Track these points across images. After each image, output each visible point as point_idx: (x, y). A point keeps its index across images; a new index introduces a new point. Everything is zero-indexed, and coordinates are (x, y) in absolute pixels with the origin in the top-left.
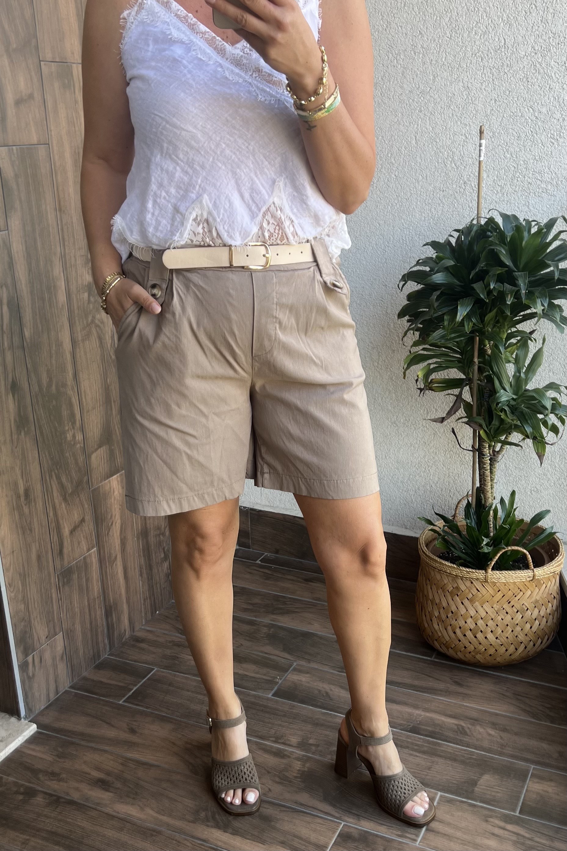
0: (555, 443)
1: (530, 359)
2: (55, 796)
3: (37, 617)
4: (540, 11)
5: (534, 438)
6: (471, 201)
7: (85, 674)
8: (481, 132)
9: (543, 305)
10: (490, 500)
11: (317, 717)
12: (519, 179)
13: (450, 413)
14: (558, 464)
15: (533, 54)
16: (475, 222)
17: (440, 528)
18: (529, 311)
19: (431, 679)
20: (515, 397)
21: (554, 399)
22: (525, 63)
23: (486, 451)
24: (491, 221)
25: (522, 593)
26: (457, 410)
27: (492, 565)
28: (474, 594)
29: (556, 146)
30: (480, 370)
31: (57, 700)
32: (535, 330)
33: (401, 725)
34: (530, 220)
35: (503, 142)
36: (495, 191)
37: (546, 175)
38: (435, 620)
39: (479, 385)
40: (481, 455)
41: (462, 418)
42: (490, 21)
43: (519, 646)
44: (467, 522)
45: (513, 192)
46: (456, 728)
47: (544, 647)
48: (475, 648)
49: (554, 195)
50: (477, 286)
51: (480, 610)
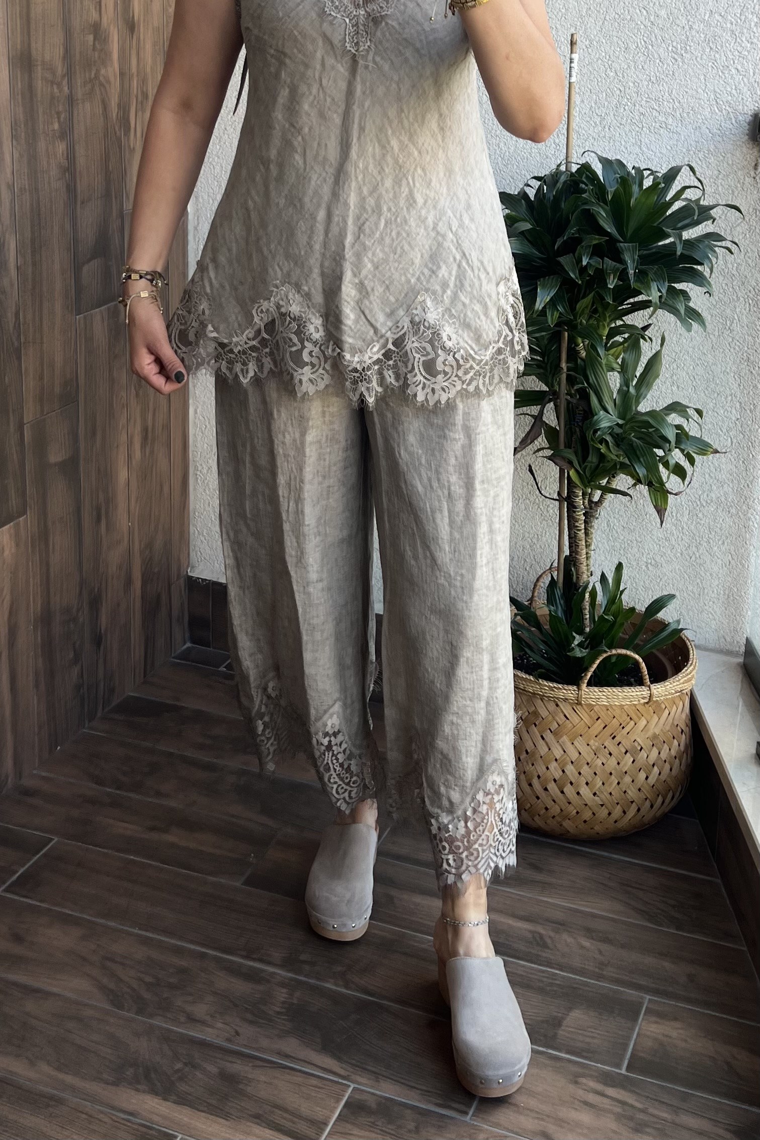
0: (681, 492)
1: (644, 366)
5: (650, 484)
6: (558, 135)
8: (573, 43)
9: (659, 291)
10: (585, 576)
12: (626, 108)
14: (687, 524)
16: (563, 168)
18: (639, 298)
20: (620, 422)
21: (678, 427)
23: (579, 501)
24: (585, 168)
25: (632, 723)
26: (536, 438)
27: (588, 677)
28: (561, 723)
29: (681, 64)
30: (571, 381)
32: (650, 325)
34: (643, 167)
35: (604, 54)
36: (592, 122)
37: (665, 103)
39: (568, 402)
40: (572, 507)
41: (542, 449)
43: (629, 807)
44: (550, 611)
45: (619, 125)
46: (530, 936)
47: (667, 810)
48: (561, 810)
49: (677, 133)
51: (570, 749)
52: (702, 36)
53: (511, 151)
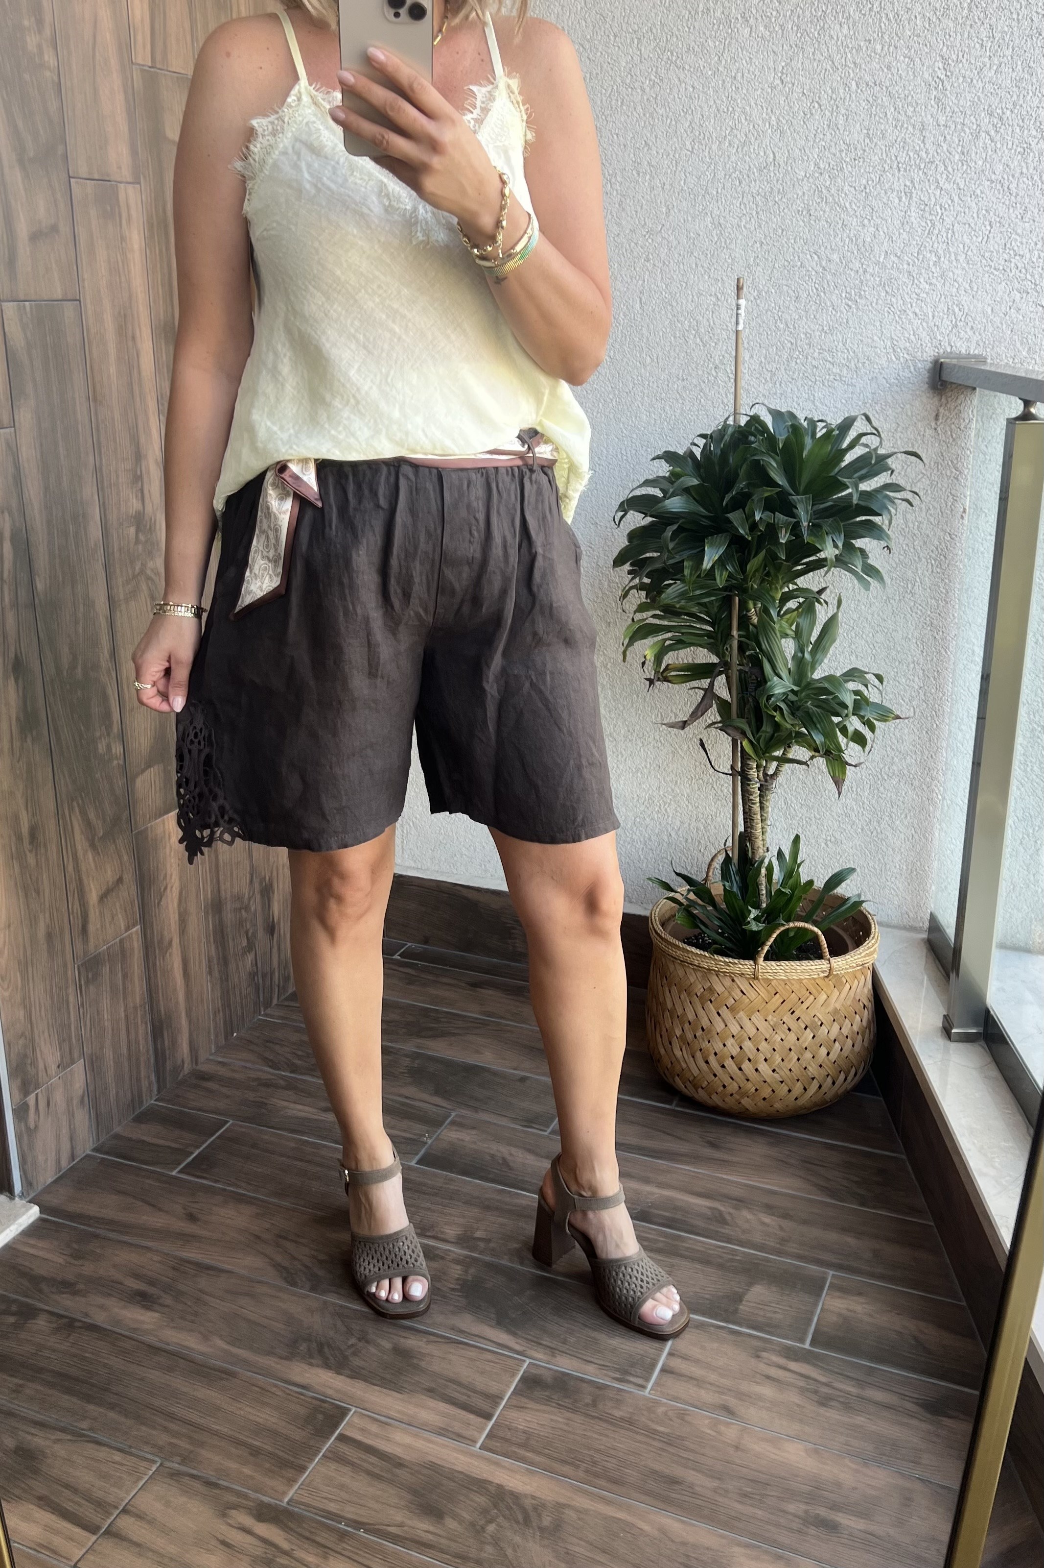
0: (861, 762)
1: (820, 631)
2: (67, 1317)
3: (43, 1032)
4: (827, 112)
5: (827, 753)
7: (118, 1129)
8: (739, 288)
9: (836, 547)
10: (761, 851)
11: (488, 1196)
12: (798, 361)
13: (696, 714)
15: (817, 175)
16: (731, 422)
17: (682, 895)
18: (815, 557)
19: (669, 1138)
20: (796, 688)
21: (856, 693)
22: (806, 188)
23: (753, 773)
24: (755, 420)
25: (812, 998)
26: (707, 711)
27: (765, 952)
28: (737, 998)
29: (855, 310)
30: (742, 648)
31: (72, 1169)
32: (826, 587)
34: (816, 419)
36: (761, 379)
37: (839, 354)
38: (675, 1041)
39: (740, 671)
40: (746, 780)
41: (715, 722)
42: (751, 127)
43: (810, 1084)
44: (724, 886)
46: (709, 1213)
47: (849, 1087)
48: (740, 1087)
49: (852, 385)
50: (735, 517)
51: (748, 1026)
52: (878, 279)
53: (677, 415)
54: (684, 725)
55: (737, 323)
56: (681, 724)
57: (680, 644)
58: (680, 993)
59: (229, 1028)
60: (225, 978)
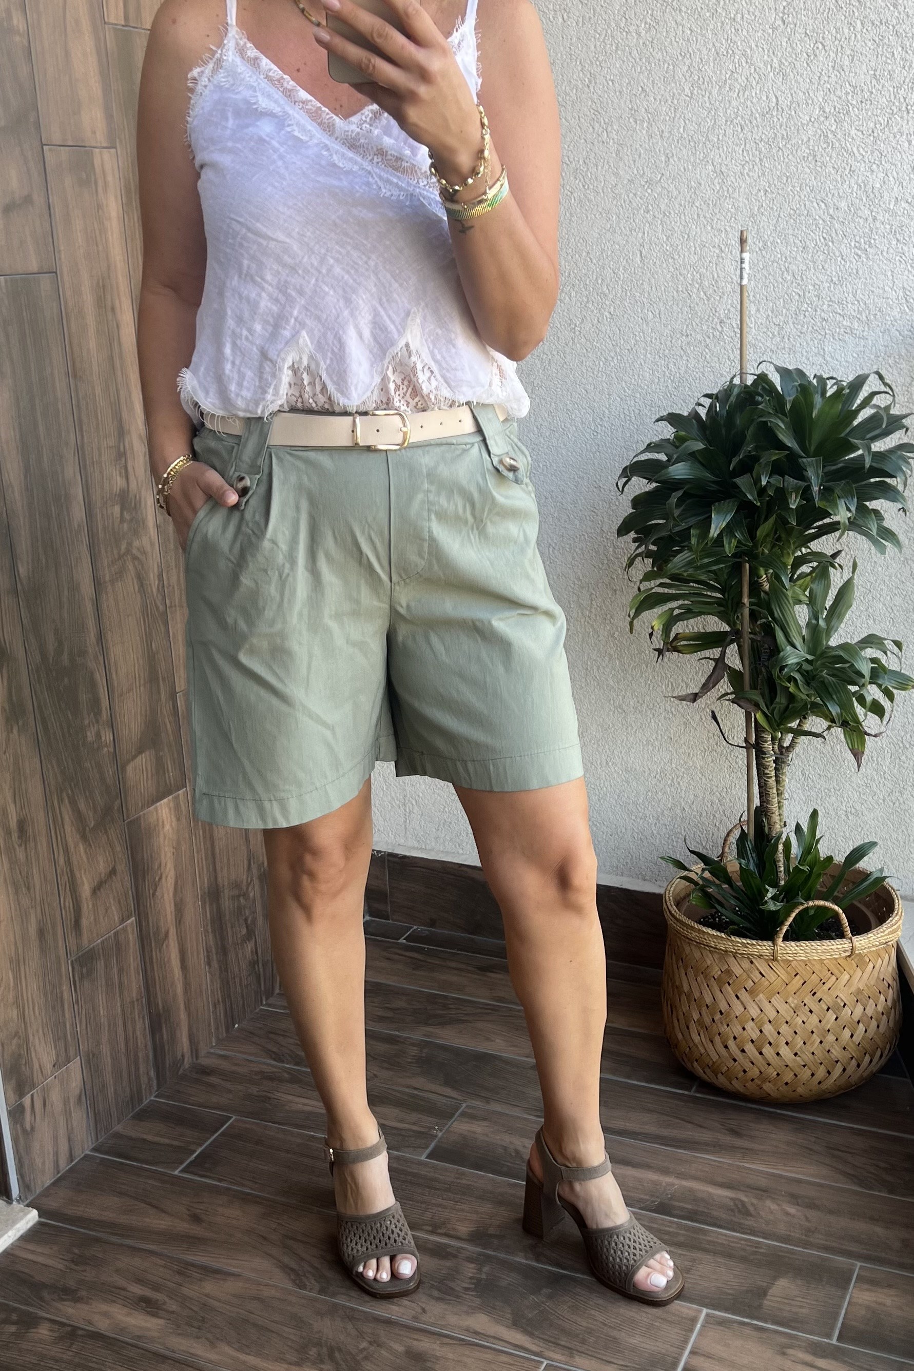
0: (880, 732)
1: (834, 597)
2: (69, 1325)
3: (38, 1031)
4: (831, 53)
5: (844, 724)
6: (733, 350)
7: (118, 1128)
8: (743, 241)
9: (849, 510)
10: (778, 826)
12: (807, 314)
13: (707, 687)
15: (822, 119)
16: (737, 381)
17: (697, 874)
18: (827, 521)
19: (690, 1126)
20: (810, 657)
21: (874, 660)
22: (810, 132)
23: (768, 746)
24: (762, 378)
25: (834, 978)
26: (718, 683)
27: (784, 932)
28: (756, 981)
29: (865, 260)
30: (753, 616)
31: (71, 1170)
32: (841, 551)
33: (640, 1200)
34: (826, 376)
35: (779, 256)
36: (769, 333)
37: (850, 305)
38: (693, 1027)
39: (752, 641)
40: (761, 754)
41: (727, 694)
42: (753, 70)
43: (834, 1068)
44: (740, 864)
45: (799, 334)
46: (732, 1204)
47: (876, 1069)
48: (760, 1072)
49: (864, 338)
50: (742, 481)
51: (767, 1008)
52: (888, 227)
53: (682, 372)
54: (695, 697)
55: (741, 278)
56: (692, 697)
57: (689, 613)
58: (696, 976)
59: (231, 1019)
60: (224, 967)
